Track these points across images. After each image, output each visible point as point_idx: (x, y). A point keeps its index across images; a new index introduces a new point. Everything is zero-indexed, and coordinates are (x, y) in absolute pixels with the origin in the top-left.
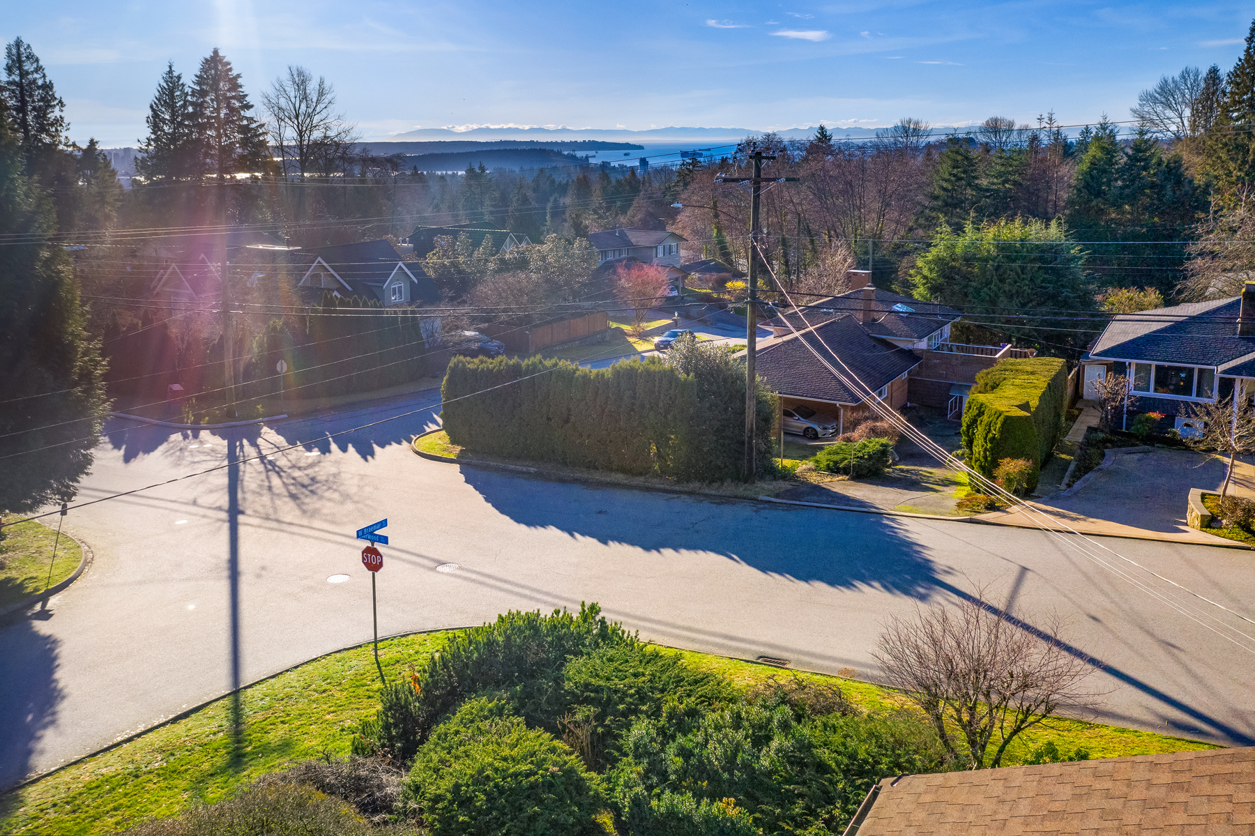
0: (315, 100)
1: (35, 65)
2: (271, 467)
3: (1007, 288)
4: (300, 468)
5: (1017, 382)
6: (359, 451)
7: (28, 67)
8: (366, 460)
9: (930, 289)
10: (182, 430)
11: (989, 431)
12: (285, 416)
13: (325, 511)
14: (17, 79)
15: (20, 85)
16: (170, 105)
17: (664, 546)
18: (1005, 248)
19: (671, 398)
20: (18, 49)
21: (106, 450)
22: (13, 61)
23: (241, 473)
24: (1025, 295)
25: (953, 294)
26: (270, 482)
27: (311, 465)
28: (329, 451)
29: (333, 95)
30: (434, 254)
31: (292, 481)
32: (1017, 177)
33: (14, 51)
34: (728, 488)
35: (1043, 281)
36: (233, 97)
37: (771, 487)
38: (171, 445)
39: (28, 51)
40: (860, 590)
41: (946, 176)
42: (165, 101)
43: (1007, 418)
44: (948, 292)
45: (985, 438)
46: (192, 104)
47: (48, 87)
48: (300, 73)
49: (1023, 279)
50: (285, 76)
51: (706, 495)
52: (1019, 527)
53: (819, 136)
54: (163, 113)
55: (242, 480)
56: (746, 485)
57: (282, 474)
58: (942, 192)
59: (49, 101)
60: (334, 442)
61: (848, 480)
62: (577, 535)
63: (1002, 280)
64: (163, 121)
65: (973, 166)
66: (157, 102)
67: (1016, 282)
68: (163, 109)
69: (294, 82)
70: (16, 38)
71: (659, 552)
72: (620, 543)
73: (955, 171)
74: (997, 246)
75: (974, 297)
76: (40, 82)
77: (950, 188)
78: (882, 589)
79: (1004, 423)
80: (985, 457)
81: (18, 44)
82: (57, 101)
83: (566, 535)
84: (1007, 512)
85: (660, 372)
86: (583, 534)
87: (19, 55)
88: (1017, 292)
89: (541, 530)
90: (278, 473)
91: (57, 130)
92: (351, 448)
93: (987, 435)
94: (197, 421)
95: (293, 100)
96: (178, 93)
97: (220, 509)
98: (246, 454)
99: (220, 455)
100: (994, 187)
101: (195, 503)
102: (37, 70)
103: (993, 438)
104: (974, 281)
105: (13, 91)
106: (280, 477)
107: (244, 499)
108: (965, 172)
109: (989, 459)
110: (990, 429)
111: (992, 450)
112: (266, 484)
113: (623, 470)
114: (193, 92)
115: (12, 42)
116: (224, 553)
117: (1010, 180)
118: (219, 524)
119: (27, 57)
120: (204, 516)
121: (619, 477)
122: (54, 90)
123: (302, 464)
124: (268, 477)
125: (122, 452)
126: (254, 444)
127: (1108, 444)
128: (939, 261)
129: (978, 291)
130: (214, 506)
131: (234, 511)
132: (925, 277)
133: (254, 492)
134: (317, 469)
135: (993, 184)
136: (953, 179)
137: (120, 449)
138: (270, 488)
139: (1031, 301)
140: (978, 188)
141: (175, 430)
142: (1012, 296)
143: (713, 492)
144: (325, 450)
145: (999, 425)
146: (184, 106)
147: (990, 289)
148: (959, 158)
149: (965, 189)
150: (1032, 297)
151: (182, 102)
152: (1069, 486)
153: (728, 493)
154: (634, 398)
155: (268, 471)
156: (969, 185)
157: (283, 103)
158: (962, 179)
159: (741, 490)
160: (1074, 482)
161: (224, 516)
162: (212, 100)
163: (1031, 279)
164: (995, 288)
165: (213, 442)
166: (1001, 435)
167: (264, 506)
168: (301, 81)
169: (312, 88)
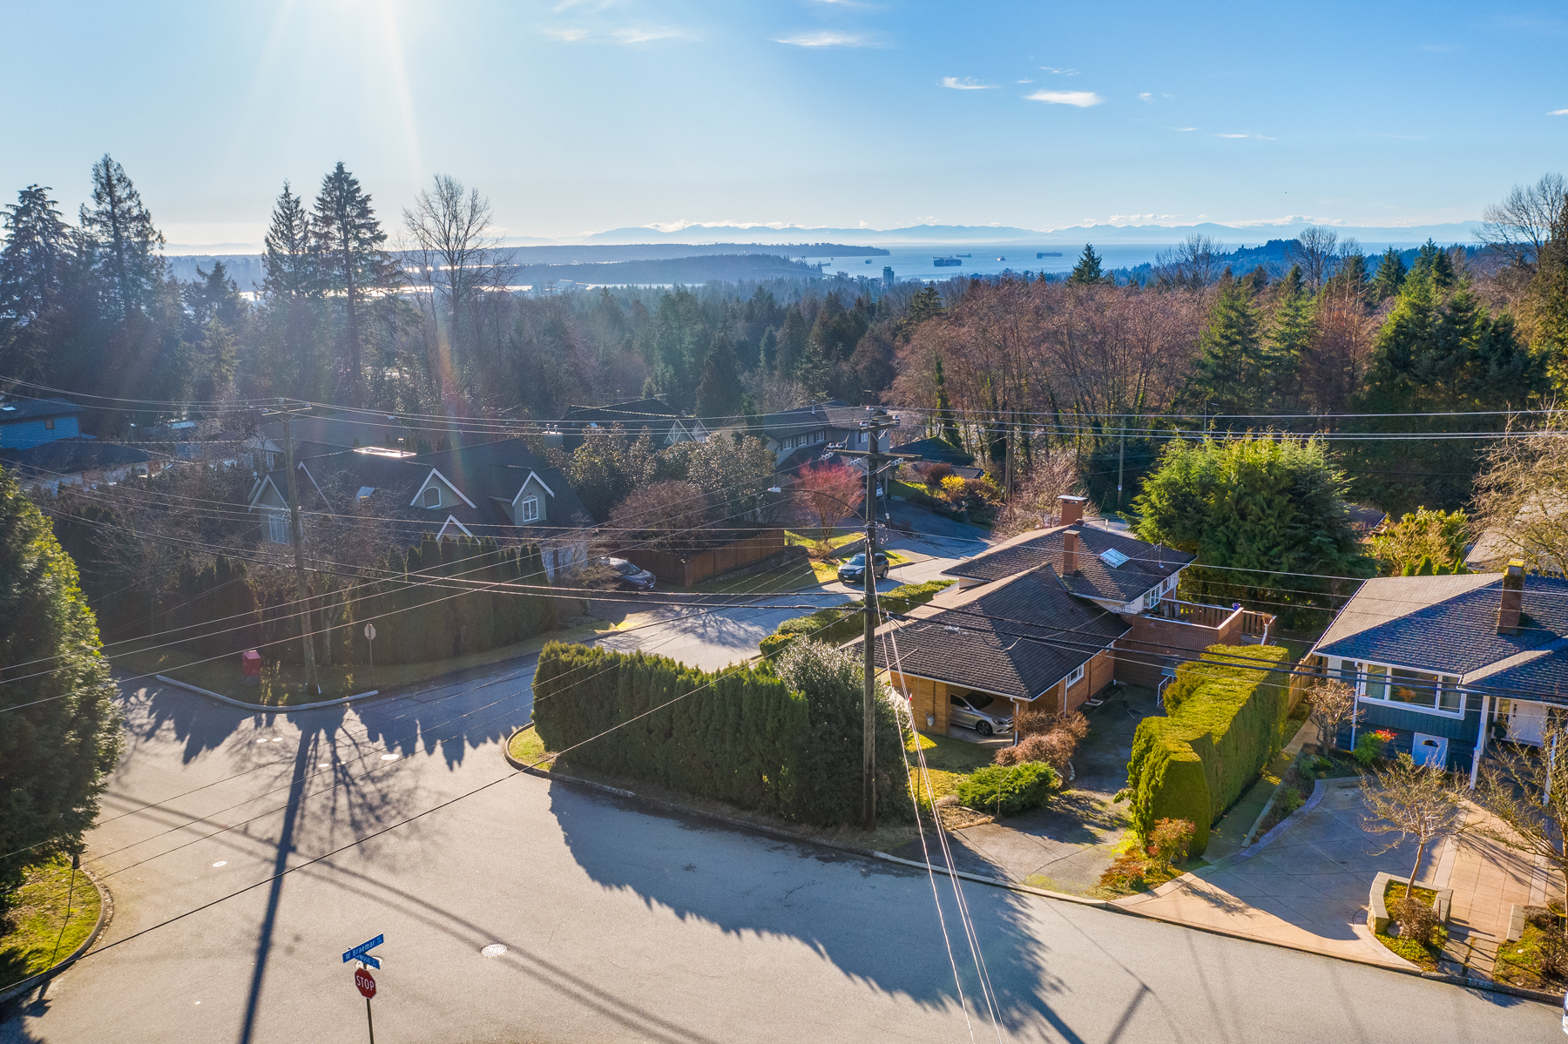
0: (466, 221)
1: (127, 191)
2: (342, 775)
3: (1248, 526)
4: (374, 780)
5: (1216, 688)
6: (446, 754)
7: (121, 192)
8: (451, 768)
9: (1158, 521)
10: (256, 713)
11: (1153, 777)
12: (376, 692)
13: (386, 850)
14: (109, 208)
15: (112, 216)
16: (289, 238)
17: (747, 926)
18: (1248, 472)
19: (780, 720)
20: (108, 170)
21: (167, 742)
22: (102, 185)
23: (307, 786)
24: (1271, 535)
25: (1185, 529)
26: (335, 801)
27: (387, 775)
28: (413, 753)
29: (489, 212)
30: (583, 450)
31: (360, 801)
32: (1304, 341)
33: (103, 173)
34: (843, 837)
35: (1294, 519)
36: (363, 226)
37: (892, 837)
38: (240, 736)
39: (119, 172)
40: (947, 1011)
41: (1217, 338)
42: (282, 233)
43: (1173, 763)
44: (1178, 528)
45: (1148, 785)
46: (316, 234)
47: (144, 218)
48: (449, 185)
49: (1269, 515)
50: (431, 189)
51: (816, 846)
52: (1160, 920)
53: (1085, 258)
54: (281, 248)
55: (305, 798)
56: (865, 833)
57: (352, 788)
58: (1211, 361)
59: (147, 236)
60: (422, 737)
61: (993, 821)
62: (654, 902)
63: (1243, 516)
64: (281, 257)
65: (1251, 325)
66: (273, 234)
67: (1260, 519)
68: (281, 243)
69: (442, 197)
70: (103, 156)
71: (739, 934)
72: (699, 918)
73: (1229, 333)
74: (1239, 472)
75: (1208, 537)
76: (135, 212)
77: (1221, 355)
78: (973, 1011)
79: (1169, 769)
80: (1147, 809)
81: (107, 164)
82: (156, 236)
83: (641, 902)
84: (1154, 895)
85: (767, 686)
86: (660, 901)
87: (109, 178)
88: (1261, 532)
89: (616, 891)
90: (347, 786)
91: (158, 273)
92: (439, 749)
93: (1150, 780)
94: (273, 702)
95: (442, 219)
96: (297, 222)
97: (269, 841)
98: (319, 754)
99: (289, 755)
100: (1277, 354)
101: (245, 832)
102: (131, 196)
103: (1157, 785)
104: (1209, 516)
105: (104, 224)
106: (349, 792)
107: (301, 827)
108: (1240, 333)
109: (1150, 812)
110: (1154, 773)
111: (1154, 801)
112: (331, 804)
113: (731, 801)
114: (315, 219)
115: (100, 162)
116: (260, 915)
117: (1297, 345)
118: (264, 866)
119: (119, 180)
120: (251, 853)
121: (725, 811)
122: (151, 222)
123: (378, 773)
124: (335, 794)
125: (184, 746)
126: (331, 739)
127: (1322, 773)
128: (1170, 485)
129: (1213, 528)
130: (265, 838)
131: (286, 846)
132: (1152, 506)
133: (315, 816)
134: (391, 781)
135: (1274, 350)
136: (1224, 342)
137: (182, 741)
138: (334, 810)
139: (1278, 544)
140: (1256, 355)
141: (248, 713)
142: (1255, 536)
143: (824, 842)
144: (409, 751)
145: (1162, 771)
146: (305, 238)
147: (1227, 527)
148: (1233, 314)
149: (1241, 356)
150: (1278, 539)
151: (302, 234)
152: (1254, 841)
153: (840, 845)
154: (740, 716)
155: (337, 782)
156: (1245, 350)
157: (429, 223)
158: (1235, 343)
159: (856, 842)
160: (1261, 835)
161: (272, 852)
162: (339, 229)
163: (1279, 516)
164: (1234, 527)
165: (287, 731)
166: (1165, 784)
167: (321, 839)
168: (450, 194)
169: (464, 202)
